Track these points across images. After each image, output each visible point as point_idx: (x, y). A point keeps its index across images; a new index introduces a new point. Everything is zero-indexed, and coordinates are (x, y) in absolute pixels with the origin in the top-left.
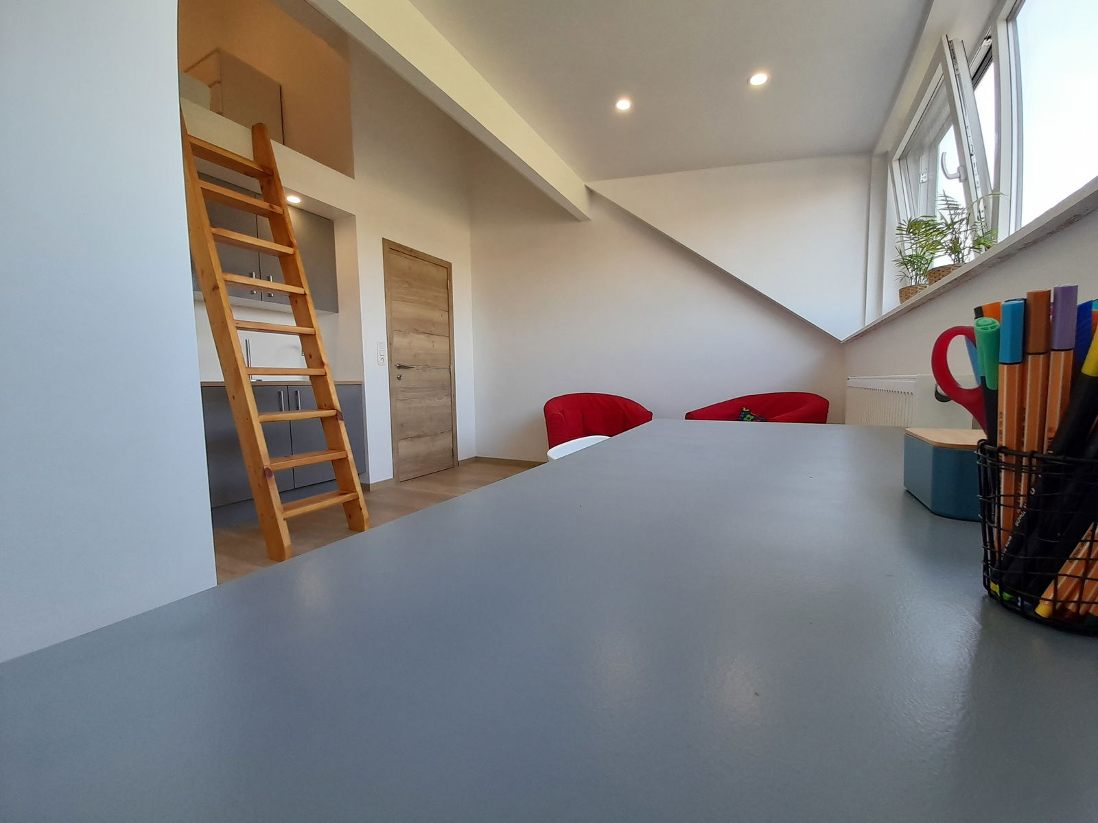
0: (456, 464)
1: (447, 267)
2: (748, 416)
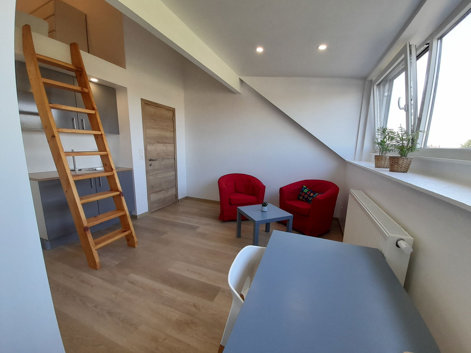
0: (177, 200)
1: (173, 111)
2: (306, 190)
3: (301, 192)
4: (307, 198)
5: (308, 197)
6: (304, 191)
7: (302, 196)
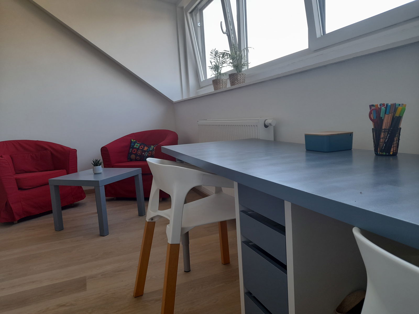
2: (136, 144)
3: (131, 149)
4: (142, 154)
5: (142, 152)
6: (135, 146)
7: (134, 154)
